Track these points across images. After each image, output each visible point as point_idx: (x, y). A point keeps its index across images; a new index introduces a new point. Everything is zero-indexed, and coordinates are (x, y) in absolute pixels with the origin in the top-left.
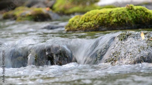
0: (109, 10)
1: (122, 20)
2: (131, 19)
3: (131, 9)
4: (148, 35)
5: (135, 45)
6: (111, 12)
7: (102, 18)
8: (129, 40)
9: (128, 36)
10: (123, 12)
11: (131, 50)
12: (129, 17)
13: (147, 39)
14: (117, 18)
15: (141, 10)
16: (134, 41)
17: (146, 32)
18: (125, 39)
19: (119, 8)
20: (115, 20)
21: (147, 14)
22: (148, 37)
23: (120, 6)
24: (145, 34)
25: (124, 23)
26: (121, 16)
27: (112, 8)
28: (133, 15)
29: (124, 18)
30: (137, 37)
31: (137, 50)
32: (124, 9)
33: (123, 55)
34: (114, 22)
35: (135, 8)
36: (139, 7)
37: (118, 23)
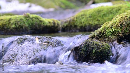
0: (8, 17)
1: (20, 26)
2: (27, 25)
3: (28, 17)
4: (41, 39)
5: (31, 48)
6: (10, 19)
7: (2, 24)
8: (26, 43)
9: (24, 40)
10: (21, 19)
11: (27, 52)
12: (26, 23)
13: (41, 43)
14: (15, 24)
15: (37, 18)
16: (30, 45)
17: (40, 37)
18: (22, 43)
19: (17, 16)
20: (13, 26)
21: (41, 21)
22: (42, 41)
23: (18, 14)
24: (39, 39)
25: (21, 29)
26: (19, 23)
27: (11, 15)
28: (29, 22)
29: (22, 24)
30: (33, 40)
31: (32, 52)
32: (22, 16)
33: (20, 57)
34: (13, 28)
35: (31, 16)
36: (35, 16)
37: (16, 28)
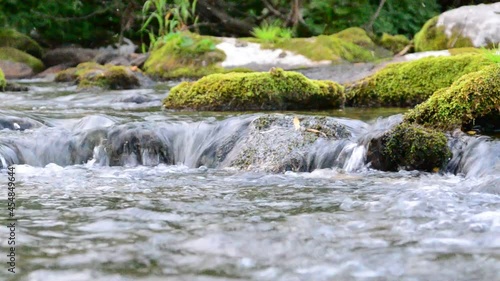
0: (241, 75)
1: (261, 93)
2: (277, 93)
3: (279, 76)
4: (304, 122)
5: (284, 139)
6: (244, 79)
7: (228, 89)
8: (274, 128)
9: (271, 121)
10: (265, 80)
11: (275, 147)
12: (275, 89)
13: (303, 128)
14: (253, 90)
15: (296, 78)
16: (282, 132)
17: (302, 116)
18: (267, 127)
19: (258, 74)
20: (250, 94)
21: (305, 85)
22: (306, 125)
23: (260, 71)
24: (301, 120)
25: (266, 100)
26: (261, 88)
27: (245, 72)
28: (281, 87)
29: (266, 90)
30: (287, 124)
31: (286, 146)
32: (266, 74)
33: (261, 155)
34: (249, 97)
35: (285, 74)
36: (292, 73)
37: (255, 98)
